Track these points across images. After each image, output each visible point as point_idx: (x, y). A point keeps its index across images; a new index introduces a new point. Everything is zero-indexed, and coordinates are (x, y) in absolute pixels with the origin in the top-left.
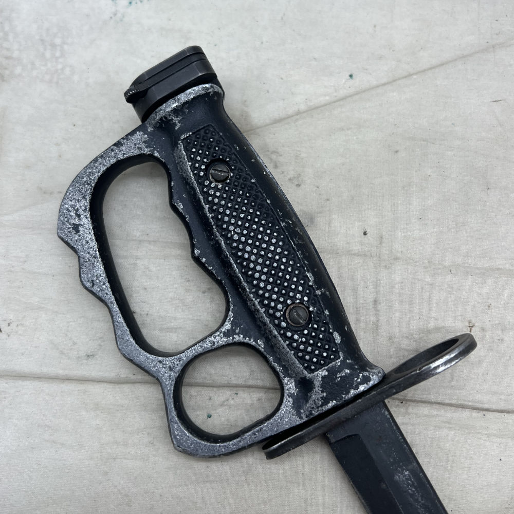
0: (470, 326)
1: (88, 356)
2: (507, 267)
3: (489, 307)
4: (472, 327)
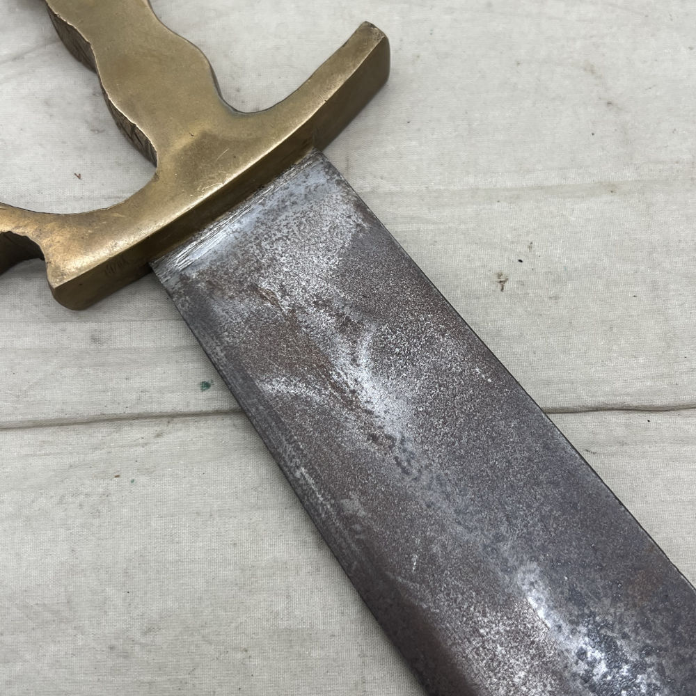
0: (501, 282)
2: (556, 181)
3: (530, 247)
4: (505, 282)
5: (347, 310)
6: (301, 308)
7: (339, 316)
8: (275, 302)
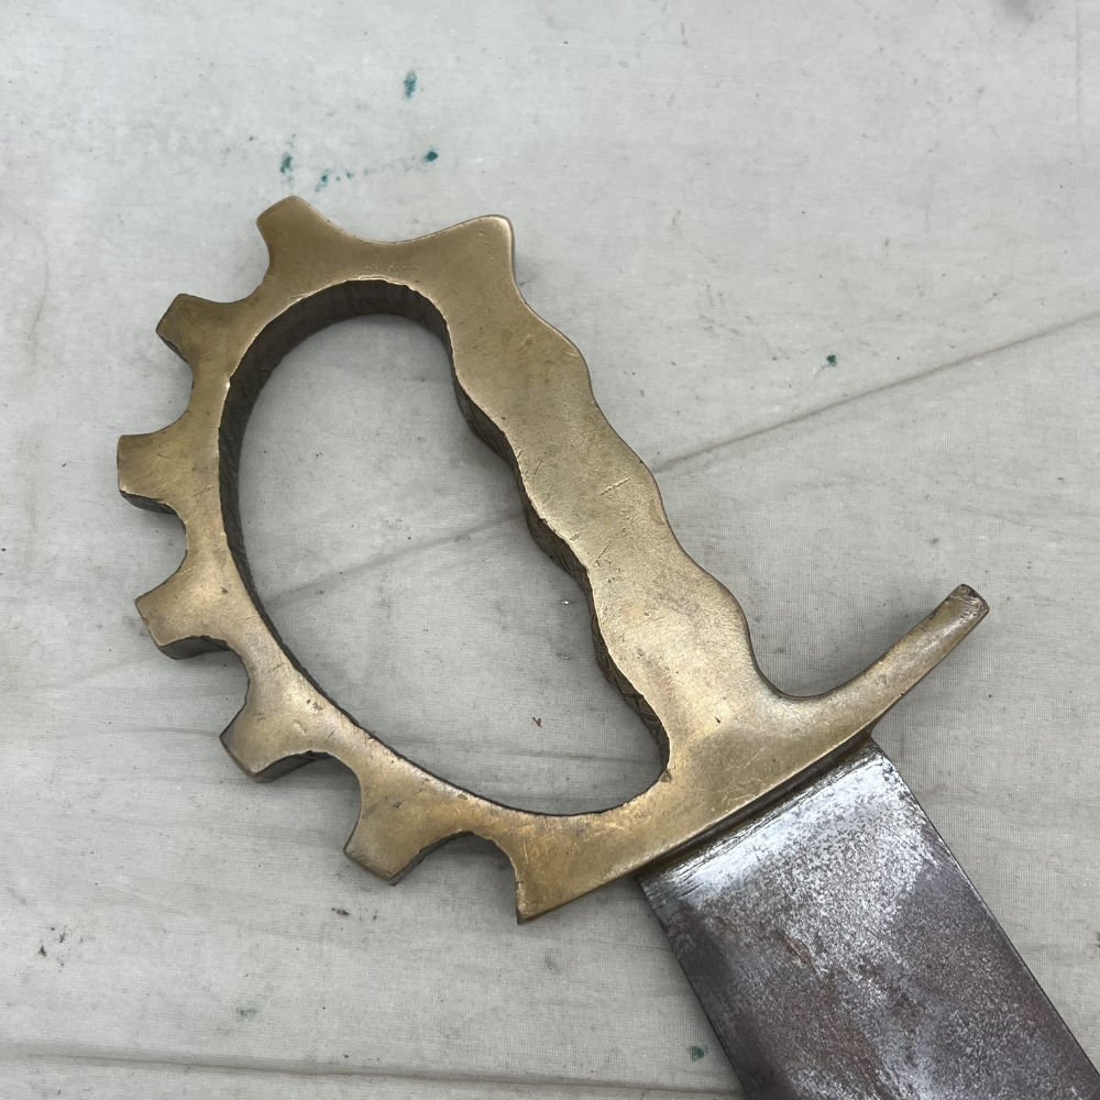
1: (242, 1012)
5: (904, 984)
6: (841, 972)
7: (893, 991)
8: (807, 959)
